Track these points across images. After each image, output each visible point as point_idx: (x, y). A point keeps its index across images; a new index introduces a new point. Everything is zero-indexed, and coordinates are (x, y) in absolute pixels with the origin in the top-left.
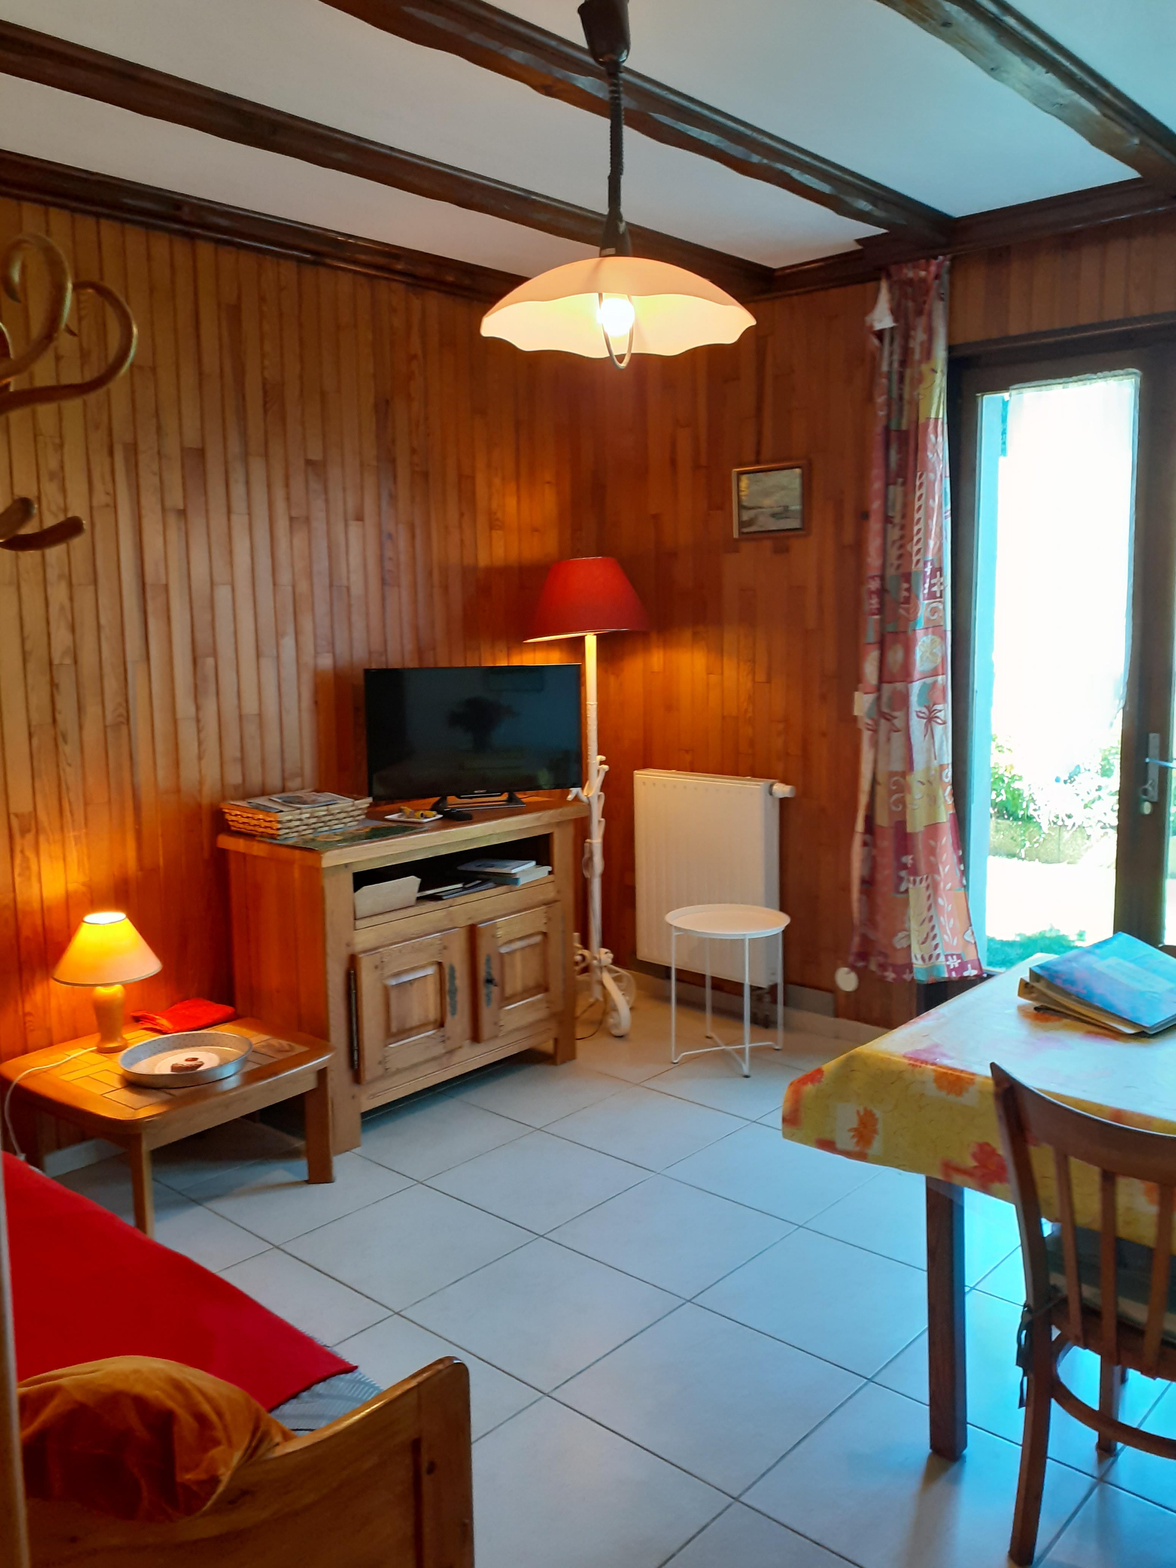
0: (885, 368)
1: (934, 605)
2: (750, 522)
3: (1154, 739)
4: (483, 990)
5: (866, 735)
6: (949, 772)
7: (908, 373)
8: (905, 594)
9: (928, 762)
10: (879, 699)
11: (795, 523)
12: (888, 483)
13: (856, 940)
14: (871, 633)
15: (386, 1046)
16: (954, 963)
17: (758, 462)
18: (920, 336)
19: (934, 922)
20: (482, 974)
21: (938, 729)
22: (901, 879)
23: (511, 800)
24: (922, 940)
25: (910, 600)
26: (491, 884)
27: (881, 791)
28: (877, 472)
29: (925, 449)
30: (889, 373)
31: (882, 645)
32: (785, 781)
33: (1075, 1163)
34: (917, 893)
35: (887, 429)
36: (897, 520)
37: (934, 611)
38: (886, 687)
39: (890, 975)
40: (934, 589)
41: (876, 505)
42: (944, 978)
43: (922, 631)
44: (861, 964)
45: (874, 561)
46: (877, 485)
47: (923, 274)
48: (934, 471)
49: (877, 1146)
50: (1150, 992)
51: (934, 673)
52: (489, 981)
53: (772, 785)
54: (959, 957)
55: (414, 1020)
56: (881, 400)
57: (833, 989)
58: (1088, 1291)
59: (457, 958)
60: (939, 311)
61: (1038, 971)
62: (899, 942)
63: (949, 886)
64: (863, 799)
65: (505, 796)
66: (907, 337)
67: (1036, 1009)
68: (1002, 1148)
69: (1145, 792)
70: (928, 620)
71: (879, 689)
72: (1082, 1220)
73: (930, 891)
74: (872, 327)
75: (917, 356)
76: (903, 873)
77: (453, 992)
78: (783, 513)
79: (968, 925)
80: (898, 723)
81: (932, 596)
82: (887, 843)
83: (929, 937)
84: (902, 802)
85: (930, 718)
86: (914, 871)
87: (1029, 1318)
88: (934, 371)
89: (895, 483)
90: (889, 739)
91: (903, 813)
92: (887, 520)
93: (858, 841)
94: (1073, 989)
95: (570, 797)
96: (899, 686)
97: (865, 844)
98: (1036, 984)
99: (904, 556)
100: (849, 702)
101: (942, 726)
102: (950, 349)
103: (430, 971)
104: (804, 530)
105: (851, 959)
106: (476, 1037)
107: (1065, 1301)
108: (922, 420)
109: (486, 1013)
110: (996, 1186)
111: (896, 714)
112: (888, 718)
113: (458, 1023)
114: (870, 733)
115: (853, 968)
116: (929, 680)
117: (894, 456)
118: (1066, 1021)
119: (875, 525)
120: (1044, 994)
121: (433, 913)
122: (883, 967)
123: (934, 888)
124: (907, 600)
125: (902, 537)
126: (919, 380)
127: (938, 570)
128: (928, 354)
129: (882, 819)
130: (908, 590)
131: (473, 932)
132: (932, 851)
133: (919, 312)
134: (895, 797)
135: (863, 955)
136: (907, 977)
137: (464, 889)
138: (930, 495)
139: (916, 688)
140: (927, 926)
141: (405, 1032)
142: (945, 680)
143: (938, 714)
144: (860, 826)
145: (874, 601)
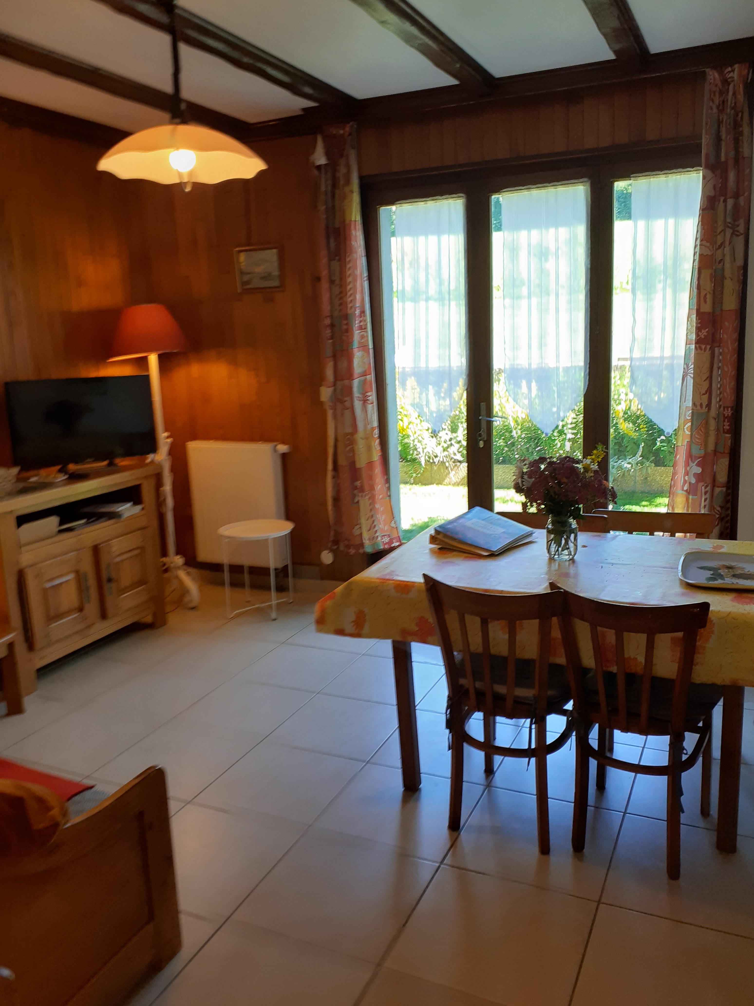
0: (323, 189)
1: (362, 333)
2: (248, 282)
3: (483, 405)
4: (106, 586)
5: (330, 413)
6: (376, 432)
7: (337, 192)
8: (345, 327)
9: (365, 426)
10: (335, 390)
11: (276, 283)
12: (330, 260)
13: (332, 533)
14: (328, 350)
15: (48, 625)
16: (386, 540)
17: (249, 245)
18: (342, 170)
19: (374, 518)
20: (105, 576)
21: (370, 407)
22: (354, 496)
23: (111, 464)
24: (368, 529)
25: (348, 331)
26: (104, 519)
27: (340, 445)
28: (323, 254)
29: (350, 240)
30: (326, 193)
31: (335, 357)
32: (283, 443)
33: (468, 618)
34: (364, 502)
35: (327, 228)
36: (337, 282)
37: (362, 337)
38: (339, 383)
39: (352, 551)
40: (362, 324)
41: (324, 273)
42: (380, 549)
43: (357, 349)
44: (335, 547)
45: (326, 307)
46: (324, 261)
47: (341, 132)
48: (356, 253)
49: (366, 629)
50: (493, 534)
51: (365, 374)
52: (110, 580)
53: (276, 446)
54: (389, 536)
55: (65, 607)
56: (323, 208)
57: (320, 564)
58: (478, 684)
59: (87, 567)
60: (353, 156)
61: (438, 529)
62: (356, 532)
63: (381, 496)
64: (331, 451)
65: (105, 463)
66: (334, 172)
67: (439, 549)
68: (431, 618)
69: (480, 435)
70: (360, 343)
71: (335, 384)
72: (473, 648)
73: (371, 501)
74: (313, 163)
75: (342, 182)
76: (356, 492)
77: (87, 589)
78: (267, 277)
79: (392, 518)
80: (347, 404)
81: (361, 328)
82: (345, 475)
83: (372, 527)
84: (353, 450)
85: (365, 401)
86: (362, 490)
87: (450, 703)
88: (352, 192)
89: (335, 260)
90: (342, 414)
91: (353, 457)
92: (332, 282)
93: (330, 474)
94: (456, 537)
95: (148, 461)
96: (346, 382)
97: (334, 477)
98: (438, 536)
99: (343, 304)
100: (316, 394)
101: (371, 405)
102: (362, 179)
103: (71, 576)
104: (281, 287)
105: (330, 545)
106: (104, 616)
107: (467, 691)
108: (347, 222)
109: (110, 600)
110: (429, 638)
111: (346, 399)
112: (342, 402)
113: (92, 608)
114: (332, 411)
115: (331, 550)
116: (363, 378)
117: (333, 244)
118: (454, 553)
119: (325, 285)
120: (442, 541)
121: (68, 540)
122: (348, 547)
123: (373, 498)
124: (347, 331)
125: (341, 293)
126: (344, 197)
127: (363, 312)
128: (348, 181)
129: (342, 461)
130: (347, 324)
131: (96, 550)
132: (371, 478)
133: (342, 156)
134: (349, 448)
135: (336, 542)
136: (361, 551)
137: (87, 524)
138: (355, 267)
139: (356, 383)
140: (370, 521)
141: (59, 616)
142: (371, 377)
143: (368, 398)
144: (330, 466)
145: (328, 332)
